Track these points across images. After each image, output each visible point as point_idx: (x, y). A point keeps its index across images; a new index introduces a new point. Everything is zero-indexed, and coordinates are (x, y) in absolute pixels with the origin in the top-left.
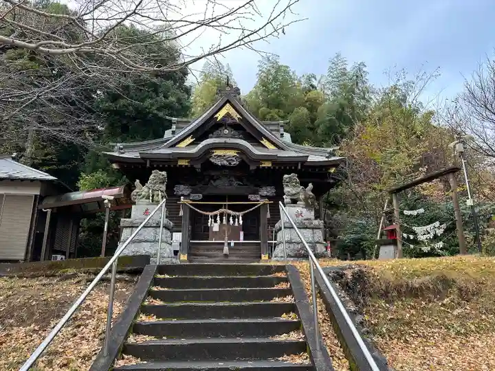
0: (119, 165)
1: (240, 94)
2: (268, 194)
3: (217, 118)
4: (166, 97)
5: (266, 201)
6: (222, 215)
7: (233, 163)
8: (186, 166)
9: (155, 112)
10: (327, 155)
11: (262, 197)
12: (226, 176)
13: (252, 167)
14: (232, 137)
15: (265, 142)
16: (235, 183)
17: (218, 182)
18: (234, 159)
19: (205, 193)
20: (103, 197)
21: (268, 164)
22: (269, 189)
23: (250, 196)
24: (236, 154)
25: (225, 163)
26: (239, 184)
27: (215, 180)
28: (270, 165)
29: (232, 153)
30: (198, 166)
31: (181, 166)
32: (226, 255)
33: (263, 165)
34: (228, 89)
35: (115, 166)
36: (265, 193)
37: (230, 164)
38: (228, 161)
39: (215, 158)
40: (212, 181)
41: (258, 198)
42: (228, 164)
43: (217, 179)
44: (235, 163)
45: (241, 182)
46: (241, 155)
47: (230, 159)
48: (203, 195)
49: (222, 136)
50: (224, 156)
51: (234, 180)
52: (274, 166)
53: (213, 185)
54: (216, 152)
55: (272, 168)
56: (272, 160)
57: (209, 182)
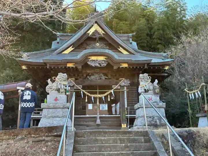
0: (27, 67)
3: (89, 34)
8: (72, 67)
10: (163, 58)
12: (97, 73)
13: (115, 67)
14: (101, 48)
15: (121, 49)
16: (103, 78)
17: (92, 77)
18: (103, 62)
19: (84, 85)
20: (18, 88)
21: (125, 65)
22: (126, 81)
23: (113, 86)
24: (104, 59)
29: (102, 58)
30: (80, 67)
31: (69, 67)
32: (98, 125)
33: (122, 66)
34: (96, 14)
35: (24, 67)
36: (124, 84)
38: (99, 64)
39: (91, 62)
40: (88, 77)
41: (119, 88)
42: (99, 66)
43: (92, 75)
44: (104, 65)
45: (107, 77)
46: (108, 60)
47: (100, 62)
48: (82, 86)
49: (95, 47)
50: (97, 60)
51: (103, 76)
52: (129, 66)
53: (89, 79)
54: (91, 58)
55: (128, 68)
56: (128, 63)
57: (86, 77)
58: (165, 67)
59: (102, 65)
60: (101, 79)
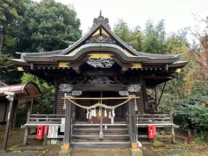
0: (23, 69)
1: (108, 22)
2: (135, 91)
4: (68, 33)
5: (134, 96)
6: (98, 108)
7: (107, 66)
8: (66, 68)
9: (63, 41)
11: (130, 93)
12: (100, 76)
13: (124, 69)
14: (106, 43)
16: (108, 82)
17: (94, 81)
19: (84, 90)
20: (6, 93)
21: (138, 66)
22: (136, 86)
23: (120, 93)
24: (110, 58)
25: (100, 65)
26: (111, 83)
27: (92, 80)
28: (140, 67)
29: (106, 56)
31: (62, 68)
32: (101, 140)
33: (134, 67)
34: (101, 19)
36: (133, 90)
37: (104, 66)
38: (102, 64)
39: (92, 61)
40: (89, 80)
41: (127, 94)
42: (102, 66)
43: (95, 78)
45: (113, 81)
46: (114, 58)
47: (104, 61)
48: (82, 92)
49: (98, 41)
50: (100, 59)
51: (107, 79)
52: (144, 67)
53: (90, 83)
54: (92, 56)
55: (142, 69)
56: (142, 62)
57: (87, 81)
60: (105, 83)
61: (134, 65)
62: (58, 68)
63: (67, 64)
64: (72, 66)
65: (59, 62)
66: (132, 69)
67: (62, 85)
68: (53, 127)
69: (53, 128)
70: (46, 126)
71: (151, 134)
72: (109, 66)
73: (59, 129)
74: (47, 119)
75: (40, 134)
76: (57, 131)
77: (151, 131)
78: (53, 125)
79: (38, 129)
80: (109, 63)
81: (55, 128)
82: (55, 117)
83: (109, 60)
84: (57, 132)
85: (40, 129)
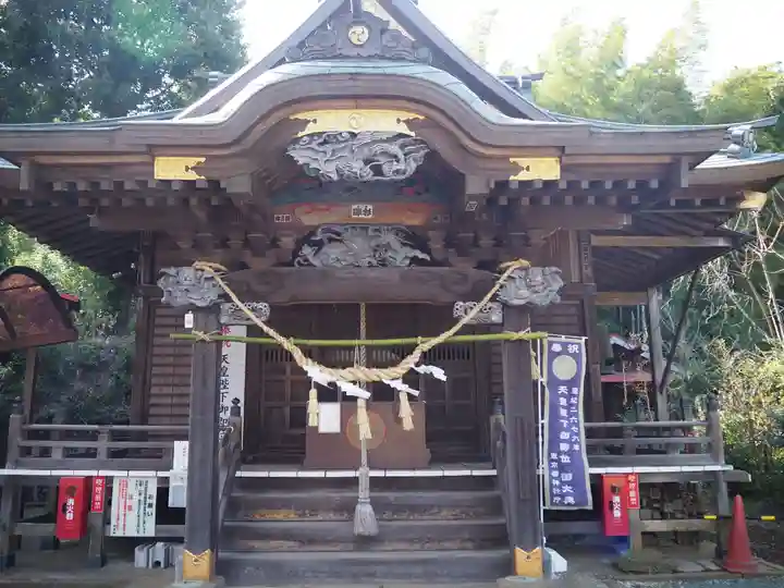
2: (535, 299)
7: (389, 169)
8: (190, 184)
11: (510, 310)
12: (361, 228)
13: (476, 186)
14: (382, 58)
16: (400, 255)
17: (333, 252)
18: (394, 148)
19: (282, 298)
21: (543, 169)
22: (537, 275)
23: (460, 310)
24: (404, 129)
25: (357, 167)
26: (414, 260)
27: (319, 245)
28: (553, 174)
29: (386, 122)
31: (166, 184)
33: (523, 176)
36: (525, 292)
37: (378, 170)
38: (367, 162)
39: (314, 145)
40: (307, 251)
41: (496, 318)
42: (368, 174)
43: (331, 240)
44: (402, 166)
45: (423, 251)
46: (424, 131)
47: (377, 148)
48: (272, 307)
49: (344, 52)
50: (353, 135)
51: (395, 244)
52: (572, 177)
53: (311, 265)
54: (315, 121)
55: (563, 185)
56: (563, 149)
57: (295, 254)
58: (742, 199)
59: (385, 168)
60: (383, 263)
61: (523, 162)
62: (151, 185)
63: (192, 161)
64: (215, 175)
65: (153, 150)
66: (514, 186)
67: (172, 271)
68: (132, 484)
69: (132, 489)
70: (98, 477)
71: (617, 513)
72: (397, 172)
73: (163, 493)
74: (103, 445)
75: (70, 516)
76: (150, 506)
77: (617, 499)
78: (132, 473)
79: (62, 492)
80: (401, 155)
81: (143, 488)
82: (143, 436)
83: (401, 141)
84: (153, 510)
85: (71, 492)
